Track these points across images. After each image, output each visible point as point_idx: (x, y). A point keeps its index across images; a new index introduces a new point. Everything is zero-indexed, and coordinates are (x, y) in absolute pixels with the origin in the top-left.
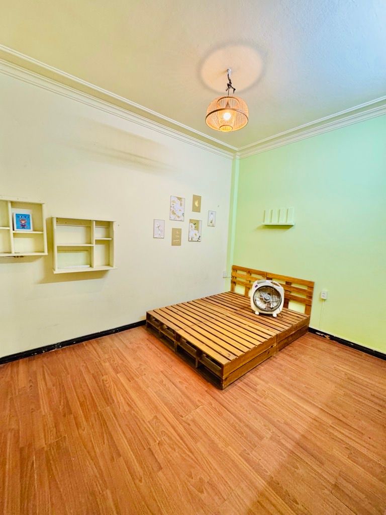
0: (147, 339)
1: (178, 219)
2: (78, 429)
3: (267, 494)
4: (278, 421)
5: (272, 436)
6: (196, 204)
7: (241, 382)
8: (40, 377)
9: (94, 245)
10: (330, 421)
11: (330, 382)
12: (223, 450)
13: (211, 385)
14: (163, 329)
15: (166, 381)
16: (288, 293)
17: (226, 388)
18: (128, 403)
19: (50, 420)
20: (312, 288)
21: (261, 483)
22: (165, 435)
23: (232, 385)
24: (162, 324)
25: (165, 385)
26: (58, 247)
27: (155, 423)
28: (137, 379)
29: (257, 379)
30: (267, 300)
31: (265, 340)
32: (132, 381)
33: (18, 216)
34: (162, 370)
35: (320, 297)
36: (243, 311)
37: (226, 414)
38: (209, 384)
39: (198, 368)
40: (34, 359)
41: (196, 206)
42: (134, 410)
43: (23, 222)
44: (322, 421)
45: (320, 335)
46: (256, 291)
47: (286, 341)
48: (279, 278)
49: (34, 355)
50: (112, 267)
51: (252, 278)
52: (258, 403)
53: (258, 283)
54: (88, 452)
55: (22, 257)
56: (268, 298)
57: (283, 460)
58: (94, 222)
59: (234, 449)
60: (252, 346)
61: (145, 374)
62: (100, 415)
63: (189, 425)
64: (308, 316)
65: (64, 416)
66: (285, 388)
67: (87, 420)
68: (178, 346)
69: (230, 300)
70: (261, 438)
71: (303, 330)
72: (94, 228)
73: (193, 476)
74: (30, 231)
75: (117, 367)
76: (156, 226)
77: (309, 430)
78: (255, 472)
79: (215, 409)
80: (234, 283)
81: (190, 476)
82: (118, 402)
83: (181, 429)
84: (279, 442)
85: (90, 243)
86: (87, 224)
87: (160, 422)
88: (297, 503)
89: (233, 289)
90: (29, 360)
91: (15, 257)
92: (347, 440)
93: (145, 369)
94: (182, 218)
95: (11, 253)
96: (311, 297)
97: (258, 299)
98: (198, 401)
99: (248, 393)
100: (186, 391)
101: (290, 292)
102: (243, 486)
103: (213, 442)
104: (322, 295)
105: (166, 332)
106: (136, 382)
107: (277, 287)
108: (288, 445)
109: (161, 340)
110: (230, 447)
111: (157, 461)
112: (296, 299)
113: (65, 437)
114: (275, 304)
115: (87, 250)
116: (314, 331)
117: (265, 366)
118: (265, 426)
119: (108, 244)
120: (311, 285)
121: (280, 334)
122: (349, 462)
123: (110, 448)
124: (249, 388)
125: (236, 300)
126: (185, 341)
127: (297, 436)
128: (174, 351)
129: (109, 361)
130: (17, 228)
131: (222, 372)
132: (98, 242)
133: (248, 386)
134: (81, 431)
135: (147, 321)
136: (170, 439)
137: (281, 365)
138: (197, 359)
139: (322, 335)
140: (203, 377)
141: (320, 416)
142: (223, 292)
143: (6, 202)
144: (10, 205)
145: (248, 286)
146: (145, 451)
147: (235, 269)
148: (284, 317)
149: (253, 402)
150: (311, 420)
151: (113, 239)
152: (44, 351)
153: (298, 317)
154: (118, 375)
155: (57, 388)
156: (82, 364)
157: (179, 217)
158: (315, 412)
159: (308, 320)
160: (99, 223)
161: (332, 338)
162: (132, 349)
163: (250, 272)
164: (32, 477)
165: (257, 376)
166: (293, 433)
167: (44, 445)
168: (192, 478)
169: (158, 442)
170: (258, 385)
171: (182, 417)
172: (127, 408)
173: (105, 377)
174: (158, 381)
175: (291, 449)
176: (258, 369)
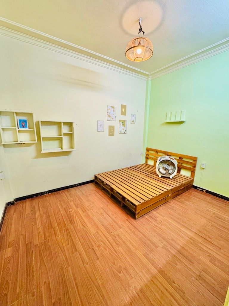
0: (95, 190)
1: (112, 120)
2: (55, 236)
3: (157, 277)
4: (168, 238)
5: (163, 246)
6: (123, 110)
7: (148, 216)
8: (37, 209)
9: (63, 136)
10: (200, 240)
11: (203, 218)
12: (134, 252)
13: (130, 217)
14: (104, 185)
15: (104, 214)
16: (180, 164)
17: (138, 218)
18: (82, 224)
19: (41, 231)
20: (196, 161)
21: (154, 271)
22: (101, 242)
23: (142, 217)
24: (103, 182)
25: (104, 215)
26: (43, 138)
27: (97, 235)
28: (87, 212)
29: (157, 214)
30: (166, 168)
31: (163, 192)
32: (85, 213)
33: (20, 120)
34: (102, 207)
35: (201, 167)
36: (151, 175)
37: (137, 232)
38: (129, 216)
39: (123, 207)
40: (34, 199)
41: (123, 112)
42: (86, 228)
43: (23, 124)
44: (195, 240)
45: (200, 190)
46: (160, 162)
47: (177, 193)
48: (174, 155)
49: (34, 197)
50: (74, 149)
51: (158, 155)
52: (157, 228)
53: (161, 158)
54: (60, 248)
55: (24, 144)
56: (167, 167)
57: (169, 260)
58: (62, 123)
59: (140, 252)
60: (155, 195)
61: (92, 209)
62: (67, 230)
63: (115, 237)
64: (192, 178)
65: (49, 229)
66: (174, 220)
67: (60, 231)
68: (112, 194)
69: (144, 169)
70: (157, 247)
71: (189, 187)
72: (63, 127)
73: (116, 264)
74: (27, 129)
75: (77, 204)
76: (99, 124)
77: (186, 244)
78: (151, 265)
79: (131, 229)
80: (147, 158)
81: (114, 264)
82: (77, 223)
83: (110, 239)
84: (167, 250)
85: (61, 136)
86: (58, 124)
87: (99, 234)
88: (175, 283)
89: (146, 162)
90: (31, 200)
91: (20, 144)
92: (210, 251)
93: (92, 206)
94: (114, 119)
95: (18, 142)
96: (195, 167)
97: (161, 168)
98: (122, 225)
99: (151, 222)
100: (115, 219)
101: (182, 164)
102: (144, 271)
103: (129, 247)
104: (202, 165)
105: (105, 186)
106: (87, 213)
107: (173, 160)
108: (172, 252)
109: (102, 190)
110: (138, 250)
111: (96, 255)
112: (185, 168)
113: (48, 239)
114: (171, 171)
115: (59, 140)
116: (196, 188)
117: (163, 207)
118: (159, 240)
119: (71, 135)
120: (195, 159)
121: (173, 189)
122: (210, 264)
123: (72, 247)
124: (152, 219)
125: (148, 168)
126: (116, 191)
127: (179, 247)
128: (110, 197)
129: (73, 201)
130: (20, 128)
131: (135, 209)
132: (65, 135)
133: (152, 218)
134: (57, 237)
135: (95, 180)
136: (104, 244)
137: (173, 207)
138: (122, 202)
139: (201, 190)
140: (125, 212)
141: (194, 237)
142: (141, 164)
143: (13, 113)
144: (15, 114)
145: (156, 160)
146: (90, 249)
147: (148, 150)
148: (176, 178)
149: (154, 227)
150: (189, 239)
151: (73, 133)
152: (39, 195)
153: (186, 179)
154: (78, 209)
155: (45, 214)
156: (59, 203)
157: (112, 119)
158: (191, 234)
159: (192, 181)
160: (65, 124)
161: (208, 192)
162: (86, 195)
163: (157, 151)
164: (32, 257)
165: (157, 213)
166: (176, 245)
167: (38, 243)
168: (115, 265)
169: (97, 245)
170: (158, 217)
171: (112, 233)
172: (82, 227)
173: (70, 210)
174: (99, 213)
175: (174, 254)
176: (158, 209)
